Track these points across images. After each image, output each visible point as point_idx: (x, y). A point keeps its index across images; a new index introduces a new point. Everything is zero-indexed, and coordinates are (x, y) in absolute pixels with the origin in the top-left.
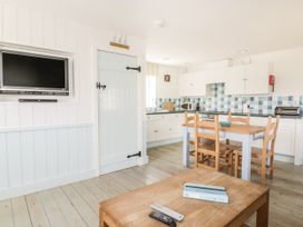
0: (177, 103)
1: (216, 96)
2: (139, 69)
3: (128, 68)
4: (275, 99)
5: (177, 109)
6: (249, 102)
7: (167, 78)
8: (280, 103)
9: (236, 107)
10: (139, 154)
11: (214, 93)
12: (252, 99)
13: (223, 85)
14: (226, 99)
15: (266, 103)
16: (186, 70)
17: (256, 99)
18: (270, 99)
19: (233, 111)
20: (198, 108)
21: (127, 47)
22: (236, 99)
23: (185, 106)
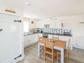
0: (36, 30)
1: (47, 28)
2: (20, 21)
3: (15, 21)
4: (63, 30)
5: (36, 32)
6: (56, 30)
7: (32, 22)
8: (64, 31)
9: (53, 31)
10: (21, 56)
11: (46, 27)
12: (57, 29)
13: (49, 25)
14: (50, 29)
15: (61, 31)
16: (38, 20)
17: (58, 30)
18: (62, 30)
19: (52, 32)
20: (42, 31)
21: (15, 12)
22: (53, 29)
23: (38, 31)
